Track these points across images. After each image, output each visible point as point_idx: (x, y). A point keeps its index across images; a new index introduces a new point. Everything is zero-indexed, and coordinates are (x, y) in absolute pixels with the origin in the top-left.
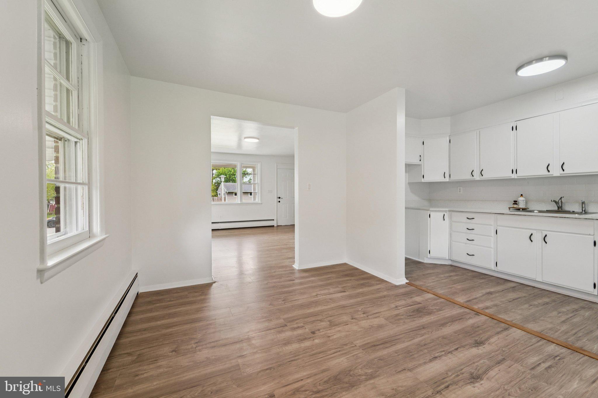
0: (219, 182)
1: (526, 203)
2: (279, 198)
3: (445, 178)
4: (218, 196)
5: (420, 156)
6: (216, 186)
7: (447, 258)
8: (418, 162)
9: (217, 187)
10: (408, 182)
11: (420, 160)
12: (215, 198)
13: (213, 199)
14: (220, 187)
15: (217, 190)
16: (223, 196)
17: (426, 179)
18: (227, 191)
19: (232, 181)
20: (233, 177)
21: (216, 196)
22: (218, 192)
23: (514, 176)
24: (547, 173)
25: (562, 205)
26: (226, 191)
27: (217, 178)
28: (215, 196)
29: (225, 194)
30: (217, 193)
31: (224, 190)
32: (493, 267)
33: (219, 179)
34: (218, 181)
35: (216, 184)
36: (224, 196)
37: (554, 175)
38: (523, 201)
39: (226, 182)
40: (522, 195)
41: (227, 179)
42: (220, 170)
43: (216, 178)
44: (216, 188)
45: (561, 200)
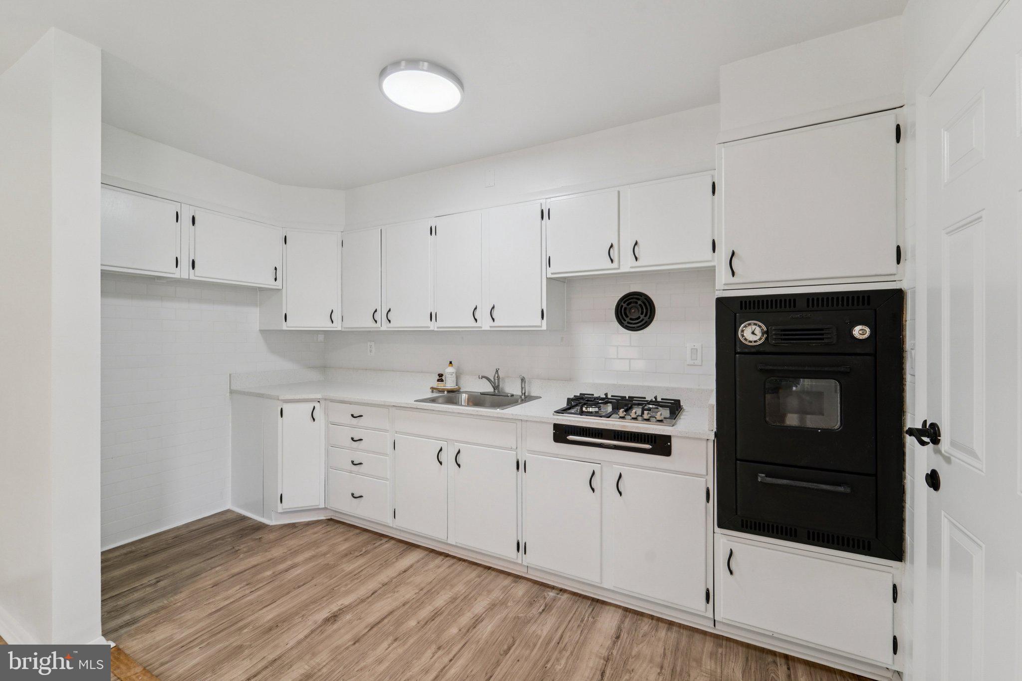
1: (458, 378)
3: (332, 322)
5: (276, 269)
7: (320, 507)
8: (269, 282)
10: (258, 329)
11: (276, 279)
17: (294, 324)
23: (433, 326)
24: (473, 323)
25: (499, 382)
32: (389, 520)
37: (483, 329)
38: (451, 374)
40: (451, 363)
45: (498, 374)
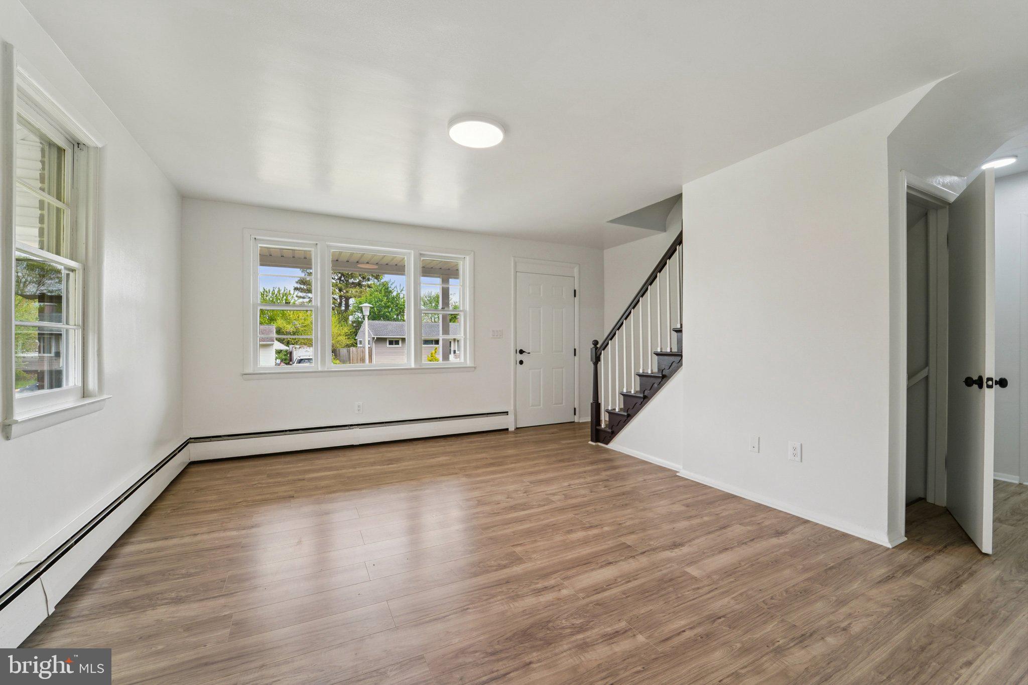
0: (360, 320)
2: (521, 352)
4: (358, 345)
6: (354, 327)
9: (356, 329)
12: (351, 350)
13: (348, 351)
14: (361, 329)
15: (356, 335)
16: (367, 346)
18: (375, 337)
19: (384, 318)
20: (386, 310)
21: (354, 346)
22: (359, 338)
26: (373, 336)
27: (357, 313)
28: (351, 346)
29: (371, 342)
30: (355, 340)
31: (369, 333)
33: (360, 315)
34: (359, 317)
35: (354, 325)
36: (369, 346)
39: (373, 320)
41: (375, 314)
42: (362, 298)
43: (355, 312)
44: (354, 330)
